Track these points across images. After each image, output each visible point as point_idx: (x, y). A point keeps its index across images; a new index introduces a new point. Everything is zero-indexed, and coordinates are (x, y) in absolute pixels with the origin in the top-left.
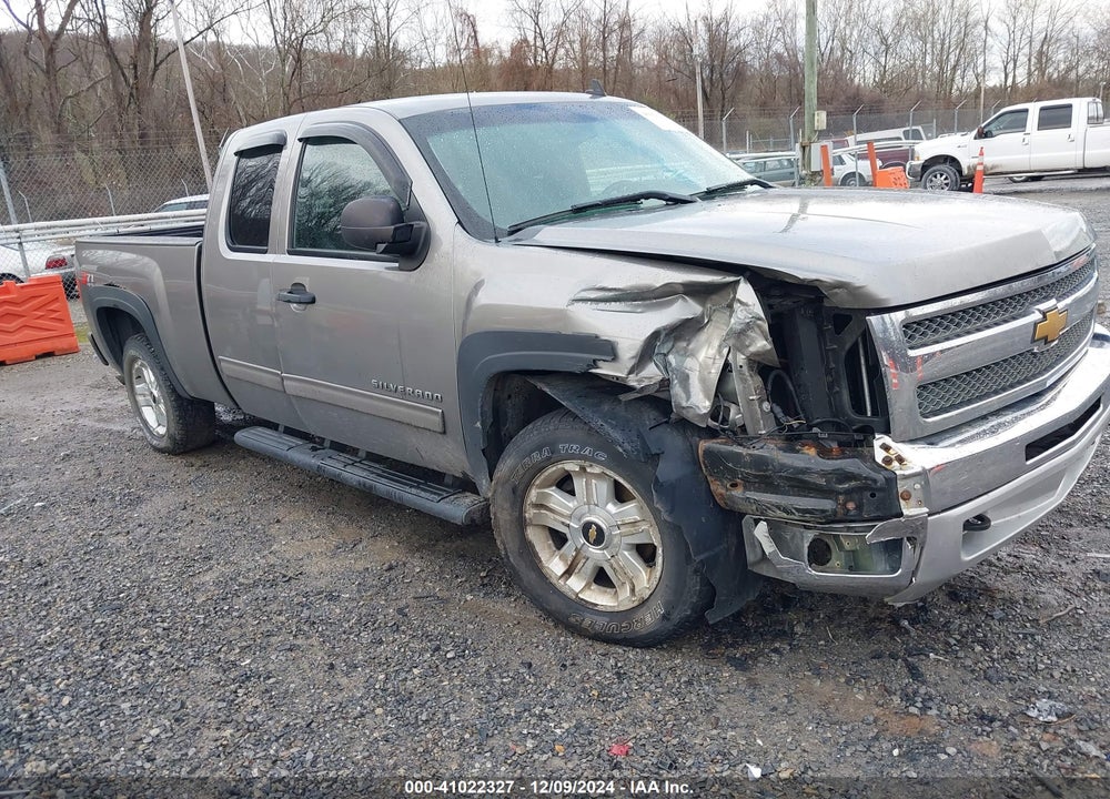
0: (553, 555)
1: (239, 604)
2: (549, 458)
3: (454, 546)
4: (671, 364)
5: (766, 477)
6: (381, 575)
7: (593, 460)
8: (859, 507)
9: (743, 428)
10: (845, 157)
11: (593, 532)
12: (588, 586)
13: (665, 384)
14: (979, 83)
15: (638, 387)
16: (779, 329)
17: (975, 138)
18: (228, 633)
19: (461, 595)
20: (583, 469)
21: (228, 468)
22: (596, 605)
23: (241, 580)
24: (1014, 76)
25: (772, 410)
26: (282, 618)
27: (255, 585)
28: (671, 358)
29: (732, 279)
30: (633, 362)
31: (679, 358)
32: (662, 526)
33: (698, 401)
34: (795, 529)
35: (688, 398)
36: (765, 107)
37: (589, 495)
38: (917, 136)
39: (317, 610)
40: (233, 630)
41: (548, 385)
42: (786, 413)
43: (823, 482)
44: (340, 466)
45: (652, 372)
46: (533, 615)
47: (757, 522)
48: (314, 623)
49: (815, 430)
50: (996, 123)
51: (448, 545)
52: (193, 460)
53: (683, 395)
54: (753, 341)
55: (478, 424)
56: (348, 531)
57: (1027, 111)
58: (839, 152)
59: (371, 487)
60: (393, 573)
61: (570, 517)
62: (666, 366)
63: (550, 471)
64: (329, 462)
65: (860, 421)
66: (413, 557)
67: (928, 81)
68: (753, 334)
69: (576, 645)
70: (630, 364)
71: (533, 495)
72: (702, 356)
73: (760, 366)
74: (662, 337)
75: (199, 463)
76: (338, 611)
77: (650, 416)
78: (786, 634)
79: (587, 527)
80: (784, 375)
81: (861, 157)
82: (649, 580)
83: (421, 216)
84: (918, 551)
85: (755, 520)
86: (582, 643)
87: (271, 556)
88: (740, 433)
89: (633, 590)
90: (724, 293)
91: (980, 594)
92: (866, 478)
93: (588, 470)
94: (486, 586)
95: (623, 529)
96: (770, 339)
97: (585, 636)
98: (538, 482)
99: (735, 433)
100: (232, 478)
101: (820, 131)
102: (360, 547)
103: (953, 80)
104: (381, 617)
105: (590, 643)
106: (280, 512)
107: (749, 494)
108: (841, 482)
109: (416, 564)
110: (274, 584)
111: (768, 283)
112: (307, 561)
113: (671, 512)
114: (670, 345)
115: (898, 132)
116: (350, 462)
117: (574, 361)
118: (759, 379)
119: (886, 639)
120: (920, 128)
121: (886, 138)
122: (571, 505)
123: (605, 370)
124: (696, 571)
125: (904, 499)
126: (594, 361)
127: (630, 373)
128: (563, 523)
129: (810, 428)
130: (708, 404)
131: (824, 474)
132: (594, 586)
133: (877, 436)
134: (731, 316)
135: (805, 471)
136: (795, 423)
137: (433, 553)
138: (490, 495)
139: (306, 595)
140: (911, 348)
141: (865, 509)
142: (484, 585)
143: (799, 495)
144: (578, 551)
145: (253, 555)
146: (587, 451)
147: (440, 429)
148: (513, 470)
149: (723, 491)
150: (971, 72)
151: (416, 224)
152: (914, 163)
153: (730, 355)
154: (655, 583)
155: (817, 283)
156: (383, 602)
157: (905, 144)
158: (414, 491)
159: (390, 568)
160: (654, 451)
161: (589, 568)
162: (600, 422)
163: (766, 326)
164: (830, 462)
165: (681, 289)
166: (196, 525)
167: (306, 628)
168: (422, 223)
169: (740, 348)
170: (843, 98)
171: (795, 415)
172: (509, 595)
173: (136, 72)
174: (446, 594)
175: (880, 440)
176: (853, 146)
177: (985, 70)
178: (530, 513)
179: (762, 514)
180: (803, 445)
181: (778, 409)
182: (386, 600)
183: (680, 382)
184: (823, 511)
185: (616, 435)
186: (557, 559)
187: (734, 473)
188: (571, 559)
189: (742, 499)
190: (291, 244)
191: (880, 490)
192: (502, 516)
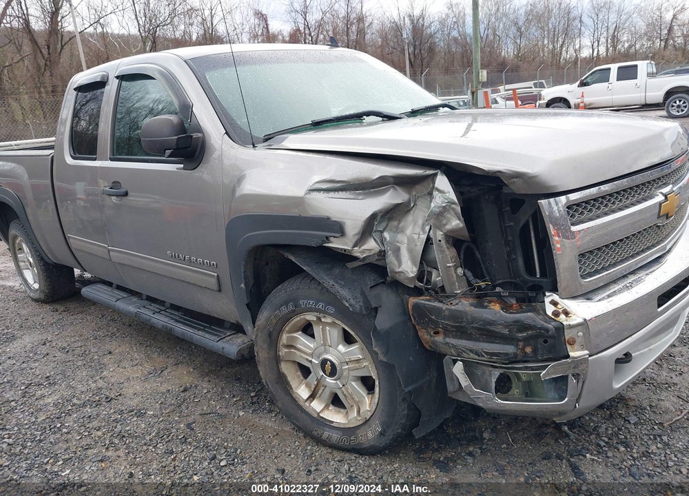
0: (300, 384)
1: (69, 421)
2: (294, 311)
3: (234, 371)
4: (385, 239)
5: (461, 327)
6: (178, 396)
7: (325, 313)
8: (535, 351)
9: (443, 288)
10: (498, 99)
11: (328, 366)
12: (326, 407)
13: (382, 254)
14: (577, 55)
15: (362, 257)
16: (469, 211)
17: (578, 87)
18: (56, 447)
19: (236, 412)
20: (319, 319)
21: (82, 312)
22: (332, 422)
23: (75, 401)
24: (598, 50)
25: (464, 274)
26: (99, 433)
27: (84, 405)
28: (386, 235)
29: (431, 172)
30: (357, 237)
31: (392, 234)
32: (378, 364)
33: (407, 268)
34: (485, 368)
35: (400, 264)
36: (447, 70)
37: (325, 339)
38: (542, 86)
39: (128, 425)
40: (60, 445)
41: (293, 254)
42: (476, 276)
43: (506, 331)
44: (150, 313)
45: (371, 245)
46: (288, 428)
47: (455, 362)
48: (124, 437)
49: (498, 289)
50: (590, 77)
51: (229, 370)
52: (58, 307)
53: (396, 263)
54: (449, 221)
55: (243, 285)
56: (159, 360)
57: (610, 69)
58: (494, 96)
59: (171, 329)
60: (187, 394)
61: (312, 355)
62: (382, 241)
63: (295, 320)
64: (143, 310)
65: (531, 281)
66: (203, 381)
67: (546, 54)
68: (449, 216)
69: (320, 452)
70: (354, 240)
71: (284, 338)
72: (408, 232)
73: (454, 241)
74: (379, 218)
75: (62, 308)
76: (143, 426)
77: (370, 279)
78: (477, 440)
79: (324, 362)
80: (473, 246)
81: (508, 99)
82: (370, 404)
83: (199, 129)
84: (580, 384)
85: (453, 360)
86: (324, 450)
87: (101, 381)
88: (440, 292)
89: (359, 412)
90: (425, 184)
91: (618, 403)
92: (540, 329)
93: (323, 320)
94: (255, 404)
95: (351, 365)
96: (462, 219)
97: (326, 446)
98: (287, 329)
99: (436, 292)
100: (83, 319)
101: (483, 83)
102: (165, 373)
103: (561, 53)
104: (175, 430)
105: (330, 450)
106: (112, 345)
107: (448, 340)
108: (521, 331)
109: (205, 386)
110: (98, 404)
111: (459, 174)
112: (126, 384)
113: (386, 353)
114: (384, 224)
115: (531, 84)
116: (158, 310)
117: (311, 237)
118: (454, 251)
119: (552, 442)
120: (543, 81)
121: (523, 87)
122: (312, 346)
123: (336, 244)
124: (404, 399)
125: (570, 344)
126: (327, 238)
127: (355, 246)
128: (307, 359)
129: (494, 287)
130: (415, 270)
131: (507, 325)
132: (331, 407)
133: (547, 294)
134: (431, 201)
135: (492, 323)
136: (482, 284)
137: (218, 377)
138: (254, 337)
139: (121, 413)
140: (573, 224)
141: (540, 352)
142: (253, 403)
143: (487, 342)
144: (319, 381)
145: (88, 380)
146: (321, 305)
147: (215, 287)
148: (268, 319)
149: (429, 337)
150: (572, 49)
151: (195, 135)
152: (541, 102)
153: (431, 232)
154: (374, 407)
155: (499, 174)
156: (177, 418)
157: (535, 90)
158: (200, 333)
159: (185, 390)
160: (374, 305)
161: (327, 394)
162: (332, 282)
163: (459, 209)
164: (512, 316)
165: (392, 180)
166: (50, 357)
167: (116, 441)
168: (200, 135)
169: (439, 227)
170: (495, 64)
171: (482, 278)
172: (270, 411)
173: (49, 50)
174: (224, 411)
175: (550, 297)
176: (503, 92)
177: (580, 47)
178: (283, 352)
179: (459, 356)
180: (490, 302)
181: (469, 274)
182: (179, 417)
183: (393, 253)
184: (506, 354)
185: (344, 293)
186: (303, 387)
187: (436, 324)
188: (313, 387)
189: (443, 344)
190: (113, 153)
191: (551, 337)
192: (262, 354)
